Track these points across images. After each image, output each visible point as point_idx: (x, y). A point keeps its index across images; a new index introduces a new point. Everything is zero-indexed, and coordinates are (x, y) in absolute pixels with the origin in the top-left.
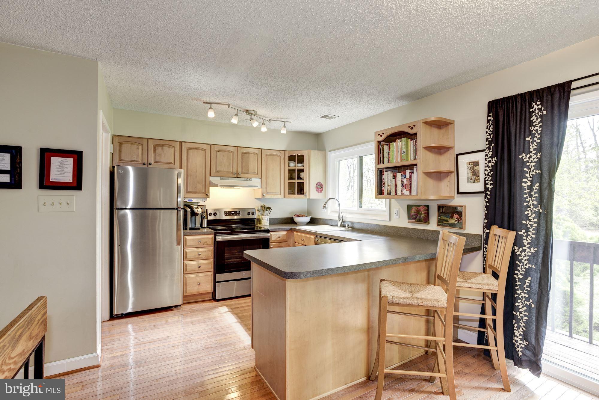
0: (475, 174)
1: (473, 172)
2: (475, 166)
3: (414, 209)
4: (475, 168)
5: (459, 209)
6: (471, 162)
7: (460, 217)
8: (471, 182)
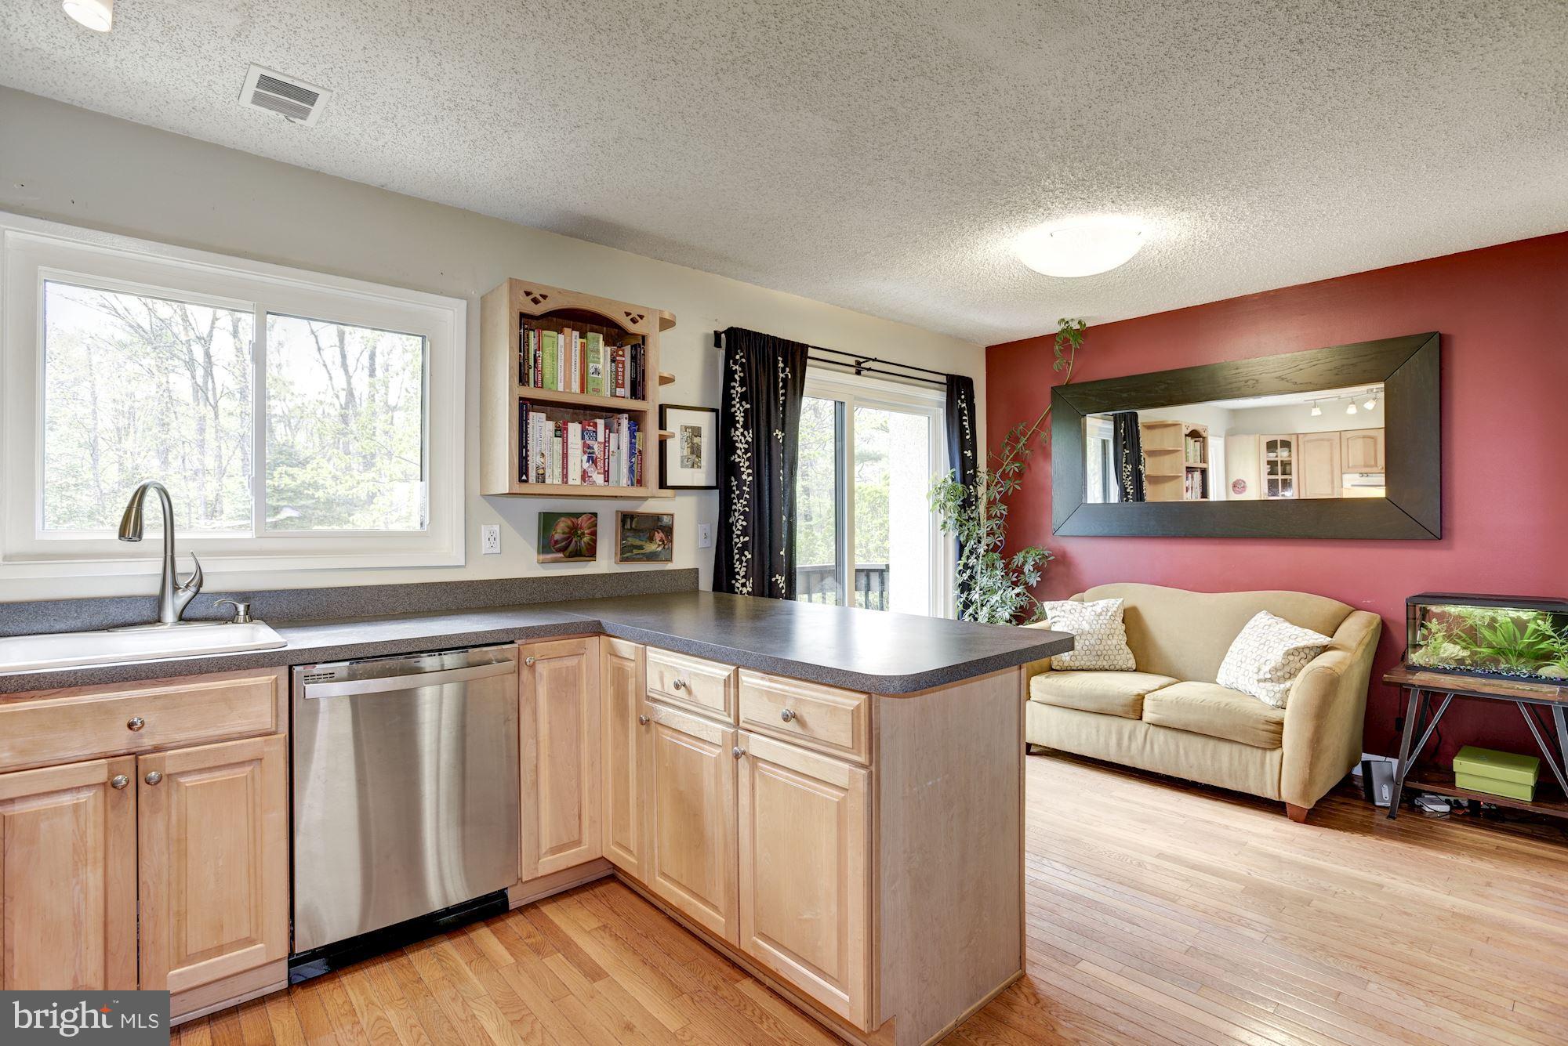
0: (695, 450)
1: (692, 448)
2: (696, 436)
3: (562, 526)
4: (696, 440)
5: (666, 519)
6: (689, 427)
7: (667, 536)
8: (686, 466)
